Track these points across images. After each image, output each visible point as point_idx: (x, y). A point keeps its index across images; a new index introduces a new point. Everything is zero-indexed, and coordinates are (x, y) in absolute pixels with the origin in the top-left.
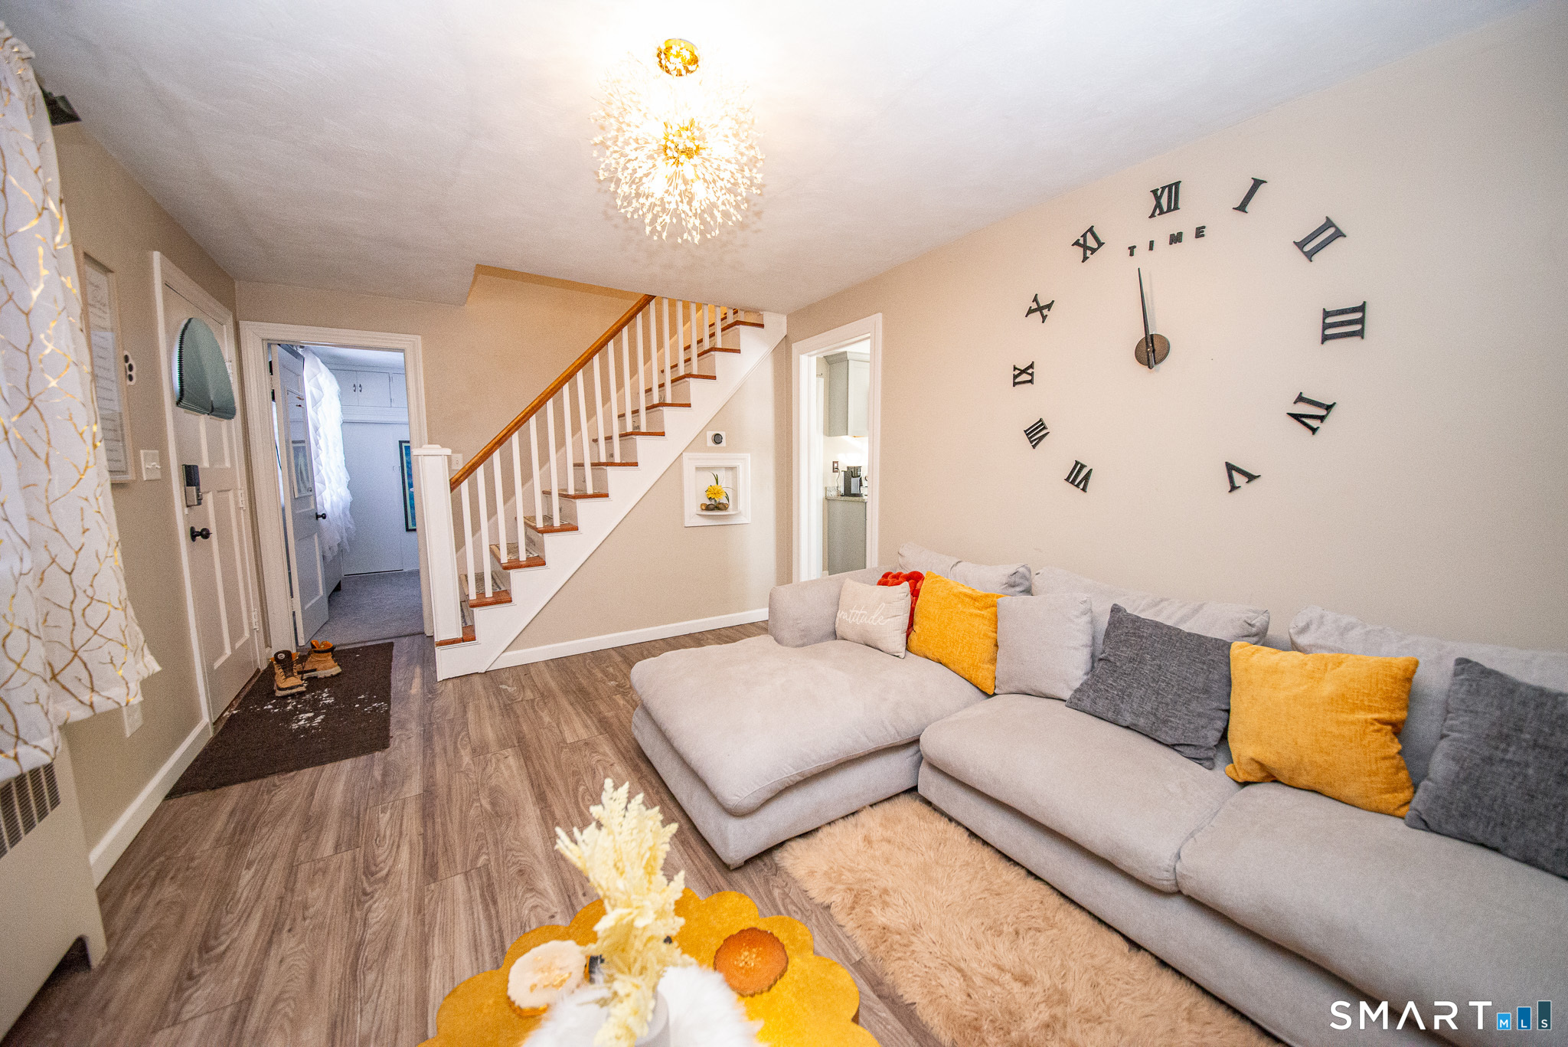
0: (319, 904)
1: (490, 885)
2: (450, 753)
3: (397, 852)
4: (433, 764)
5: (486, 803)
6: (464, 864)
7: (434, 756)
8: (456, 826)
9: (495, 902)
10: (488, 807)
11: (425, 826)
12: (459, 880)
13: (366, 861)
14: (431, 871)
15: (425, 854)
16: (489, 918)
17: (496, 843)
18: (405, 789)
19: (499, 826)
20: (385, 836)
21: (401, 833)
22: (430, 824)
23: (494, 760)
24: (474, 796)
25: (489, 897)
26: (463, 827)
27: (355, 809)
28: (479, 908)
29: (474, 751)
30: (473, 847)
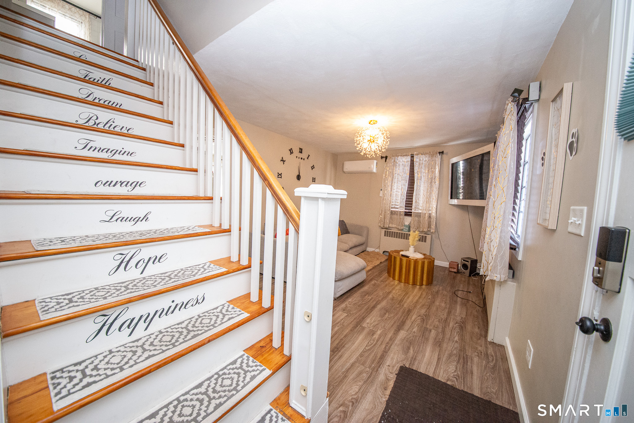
0: (436, 320)
1: (400, 302)
2: (381, 340)
3: (415, 319)
4: (391, 339)
5: (387, 315)
6: (402, 307)
7: (387, 343)
8: (398, 315)
9: (401, 299)
10: (387, 314)
11: (405, 320)
12: (405, 306)
13: (423, 322)
14: (409, 311)
15: (409, 315)
16: (404, 299)
17: (393, 307)
18: (405, 336)
19: (389, 309)
20: (417, 325)
21: (412, 323)
22: (404, 320)
23: (372, 325)
24: (388, 319)
25: (401, 301)
26: (397, 314)
27: (423, 339)
28: (404, 300)
29: (373, 335)
30: (398, 309)
